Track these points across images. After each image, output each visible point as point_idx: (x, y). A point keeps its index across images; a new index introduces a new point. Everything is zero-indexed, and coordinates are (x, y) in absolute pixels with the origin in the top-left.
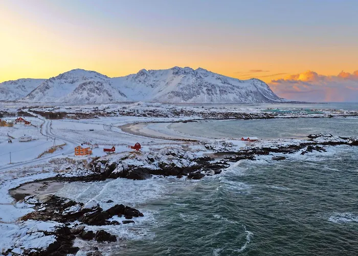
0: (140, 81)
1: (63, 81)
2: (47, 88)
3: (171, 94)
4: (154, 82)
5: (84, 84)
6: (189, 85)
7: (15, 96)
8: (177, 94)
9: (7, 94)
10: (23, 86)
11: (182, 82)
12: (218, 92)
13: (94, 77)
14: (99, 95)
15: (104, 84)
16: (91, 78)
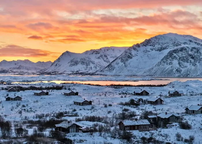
1: (149, 48)
2: (129, 57)
5: (175, 51)
7: (96, 68)
9: (87, 65)
13: (188, 42)
14: (194, 65)
16: (185, 43)
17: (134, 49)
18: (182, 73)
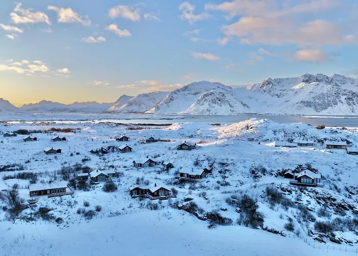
0: (265, 91)
1: (186, 92)
2: (171, 100)
3: (301, 105)
4: (280, 92)
5: (206, 95)
6: (323, 94)
7: (146, 108)
8: (308, 104)
9: (139, 106)
10: (154, 99)
11: (315, 91)
13: (217, 88)
14: (221, 106)
15: (226, 95)
16: (214, 89)
17: (175, 93)
18: (211, 112)
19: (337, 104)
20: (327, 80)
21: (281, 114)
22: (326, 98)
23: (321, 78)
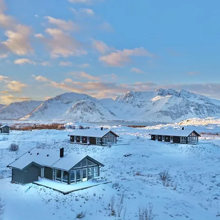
0: (128, 102)
1: (59, 101)
2: (45, 108)
3: (160, 114)
4: (141, 103)
6: (176, 105)
7: (20, 116)
8: (166, 113)
11: (170, 103)
12: (205, 111)
14: (92, 114)
15: (96, 104)
16: (84, 99)
17: (49, 102)
18: (84, 119)
19: (187, 113)
20: (176, 94)
21: (145, 121)
22: (179, 108)
23: (172, 92)
